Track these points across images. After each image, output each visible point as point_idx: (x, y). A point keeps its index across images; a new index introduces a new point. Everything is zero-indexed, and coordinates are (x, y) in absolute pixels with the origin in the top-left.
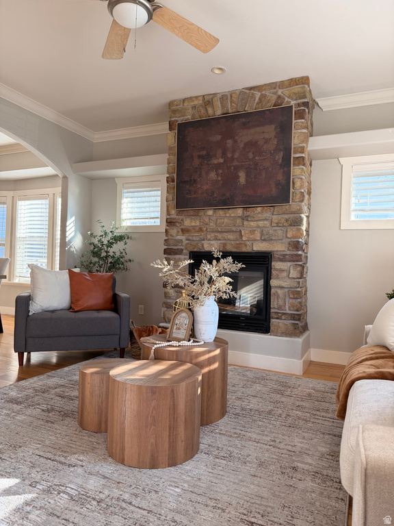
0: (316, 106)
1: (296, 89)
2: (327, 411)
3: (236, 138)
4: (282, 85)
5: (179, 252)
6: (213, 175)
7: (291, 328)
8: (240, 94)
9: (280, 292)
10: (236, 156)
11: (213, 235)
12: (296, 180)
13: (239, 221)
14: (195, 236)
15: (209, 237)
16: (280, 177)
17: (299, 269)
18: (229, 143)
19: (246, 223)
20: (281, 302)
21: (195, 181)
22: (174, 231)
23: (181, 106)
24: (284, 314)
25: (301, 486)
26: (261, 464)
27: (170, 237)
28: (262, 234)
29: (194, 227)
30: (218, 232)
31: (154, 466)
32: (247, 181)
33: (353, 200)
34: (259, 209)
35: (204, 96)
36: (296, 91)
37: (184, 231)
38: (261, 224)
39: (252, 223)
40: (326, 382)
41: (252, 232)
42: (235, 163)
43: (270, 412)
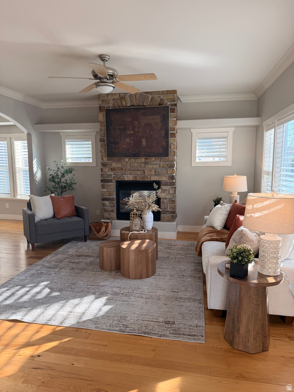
0: (179, 100)
1: (170, 96)
2: (190, 254)
3: (140, 120)
4: (163, 93)
5: (110, 181)
6: (128, 140)
7: (171, 218)
8: (140, 95)
9: (165, 200)
10: (140, 130)
11: (129, 172)
12: (171, 145)
13: (143, 165)
14: (119, 173)
15: (127, 173)
16: (164, 143)
17: (174, 189)
18: (136, 123)
19: (146, 166)
20: (165, 206)
21: (118, 143)
22: (106, 170)
23: (106, 98)
24: (167, 211)
25: (187, 280)
26: (171, 276)
27: (104, 173)
28: (155, 172)
29: (118, 168)
30: (132, 170)
31: (141, 278)
32: (146, 144)
33: (197, 151)
34: (153, 159)
35: (120, 94)
36: (170, 97)
37: (112, 169)
38: (154, 166)
39: (150, 166)
40: (188, 242)
41: (150, 171)
42: (140, 134)
43: (168, 257)
